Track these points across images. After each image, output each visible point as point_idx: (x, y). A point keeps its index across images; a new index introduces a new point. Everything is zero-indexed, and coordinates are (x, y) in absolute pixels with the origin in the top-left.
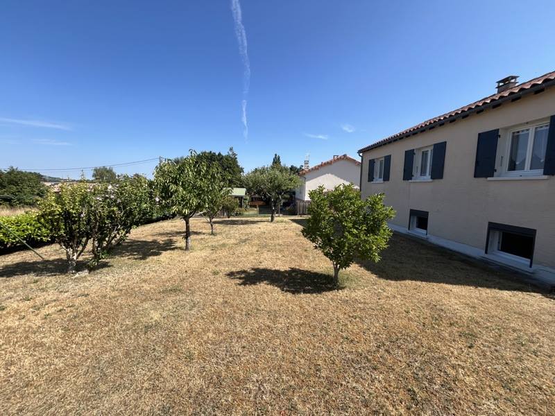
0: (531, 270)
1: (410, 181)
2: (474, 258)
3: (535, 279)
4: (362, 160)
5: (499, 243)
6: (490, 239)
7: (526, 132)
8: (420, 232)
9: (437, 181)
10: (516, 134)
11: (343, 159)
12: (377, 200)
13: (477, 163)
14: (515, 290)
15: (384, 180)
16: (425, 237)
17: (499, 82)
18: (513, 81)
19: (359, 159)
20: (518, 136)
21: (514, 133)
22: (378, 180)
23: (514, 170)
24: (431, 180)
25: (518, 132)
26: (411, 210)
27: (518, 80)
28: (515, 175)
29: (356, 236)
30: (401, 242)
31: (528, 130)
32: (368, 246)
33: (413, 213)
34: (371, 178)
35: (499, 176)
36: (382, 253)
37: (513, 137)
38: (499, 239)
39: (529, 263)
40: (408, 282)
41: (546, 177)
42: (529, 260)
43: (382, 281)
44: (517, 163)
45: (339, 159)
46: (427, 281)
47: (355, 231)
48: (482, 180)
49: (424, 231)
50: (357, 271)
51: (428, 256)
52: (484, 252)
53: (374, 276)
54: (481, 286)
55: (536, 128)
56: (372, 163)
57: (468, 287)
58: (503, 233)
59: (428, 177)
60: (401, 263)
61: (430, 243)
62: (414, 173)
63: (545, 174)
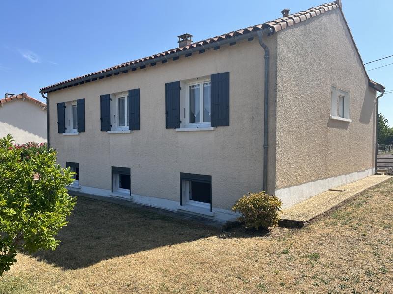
0: (211, 214)
1: (108, 132)
2: (173, 212)
3: (214, 222)
4: (48, 103)
5: (190, 192)
6: (183, 190)
7: (197, 87)
8: (123, 193)
9: (135, 132)
10: (192, 88)
11: (22, 99)
12: (46, 159)
13: (167, 113)
14: (199, 238)
15: (79, 131)
16: (129, 197)
17: (180, 37)
18: (189, 39)
19: (44, 102)
20: (194, 90)
21: (190, 87)
22: (72, 130)
23: (194, 122)
24: (129, 131)
25: (193, 86)
26: (113, 167)
27: (192, 39)
28: (194, 126)
29: (14, 218)
30: (103, 209)
31: (199, 85)
32: (35, 231)
33: (115, 170)
34: (62, 129)
35: (184, 127)
36: (61, 235)
37: (190, 90)
38: (190, 188)
39: (210, 208)
40: (103, 263)
41: (212, 128)
42: (210, 204)
43: (68, 274)
44: (195, 115)
45: (14, 99)
46: (124, 255)
47: (12, 212)
48: (172, 131)
49: (127, 191)
50: (32, 270)
51: (131, 220)
52: (179, 204)
53: (57, 270)
54: (174, 244)
55: (204, 84)
56: (62, 107)
57: (164, 248)
58: (192, 182)
59: (126, 128)
60: (98, 238)
61: (135, 204)
62: (112, 123)
63: (212, 126)
